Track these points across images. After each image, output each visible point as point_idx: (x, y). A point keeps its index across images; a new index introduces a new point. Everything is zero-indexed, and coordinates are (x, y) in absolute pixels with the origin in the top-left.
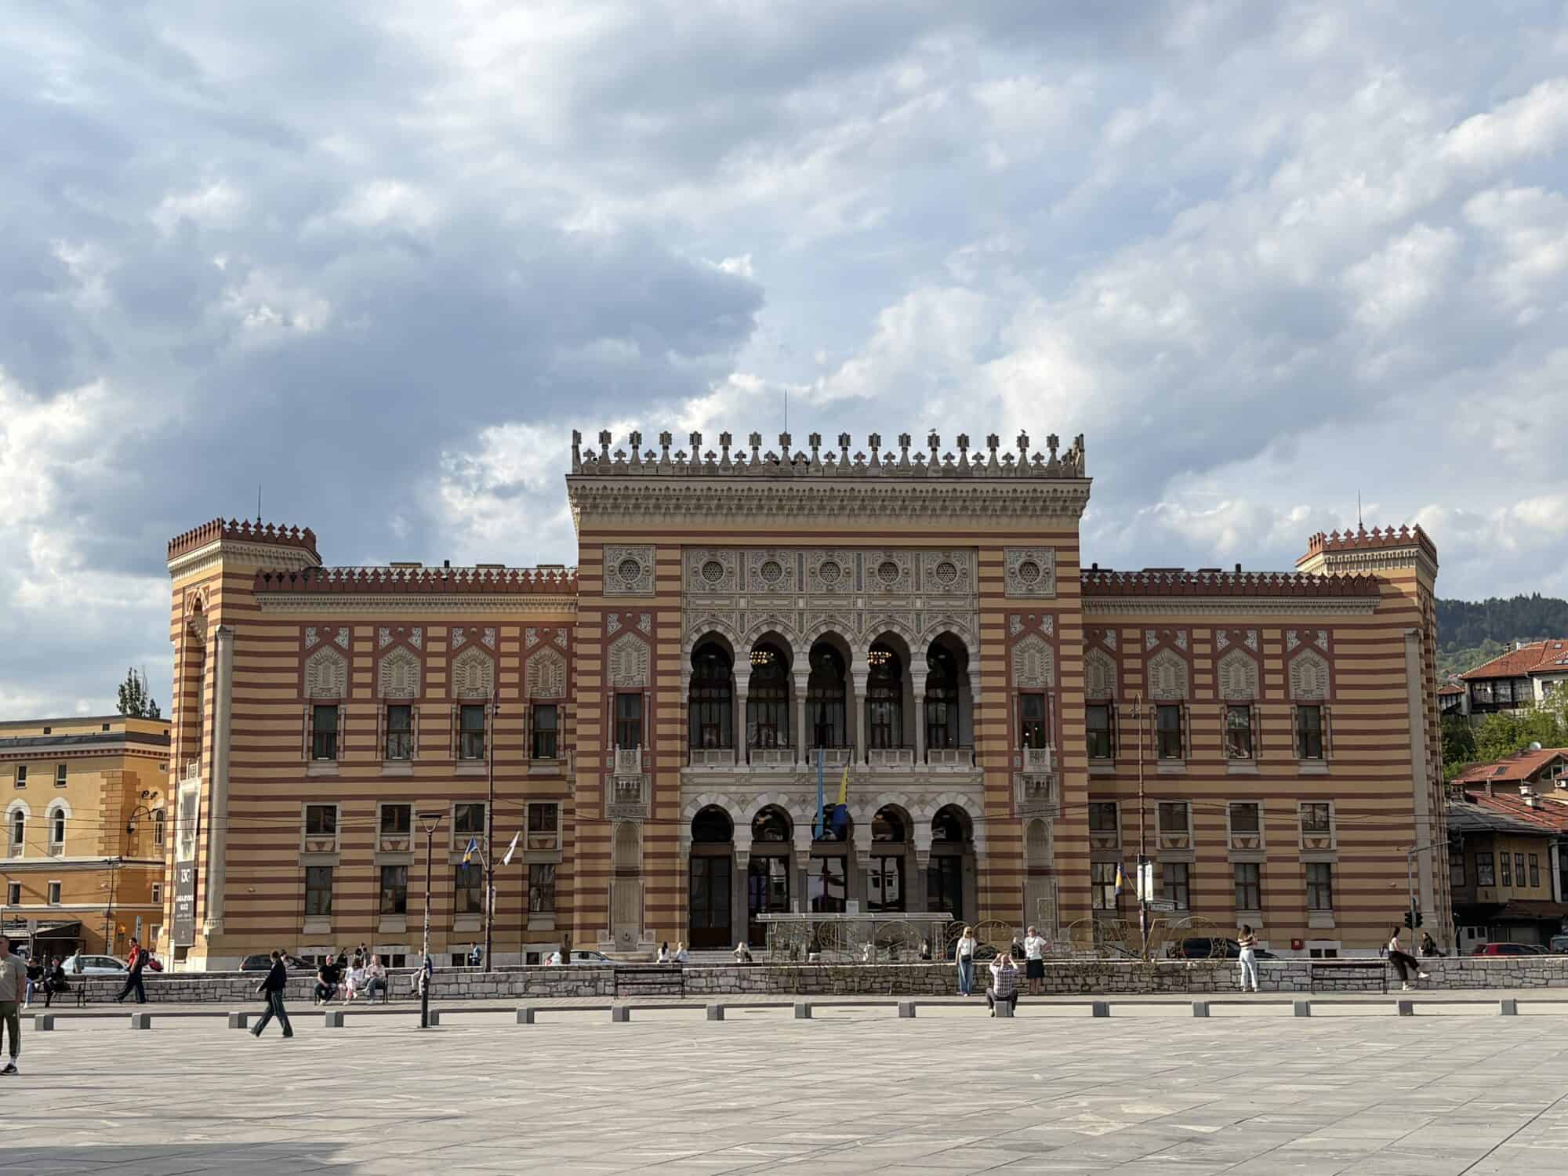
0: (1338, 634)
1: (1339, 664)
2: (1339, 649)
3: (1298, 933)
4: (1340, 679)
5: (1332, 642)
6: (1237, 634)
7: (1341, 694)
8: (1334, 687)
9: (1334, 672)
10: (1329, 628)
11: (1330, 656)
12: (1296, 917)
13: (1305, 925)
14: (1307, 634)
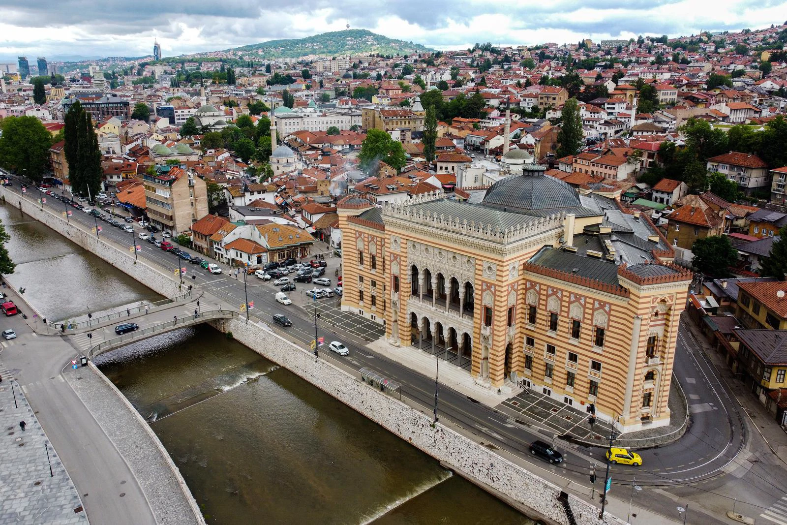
0: (613, 307)
1: (612, 318)
2: (612, 313)
3: (584, 400)
4: (611, 323)
5: (611, 309)
6: (578, 298)
7: (610, 329)
8: (609, 325)
9: (609, 320)
10: (610, 304)
11: (609, 314)
12: (584, 395)
13: (587, 398)
14: (602, 305)
